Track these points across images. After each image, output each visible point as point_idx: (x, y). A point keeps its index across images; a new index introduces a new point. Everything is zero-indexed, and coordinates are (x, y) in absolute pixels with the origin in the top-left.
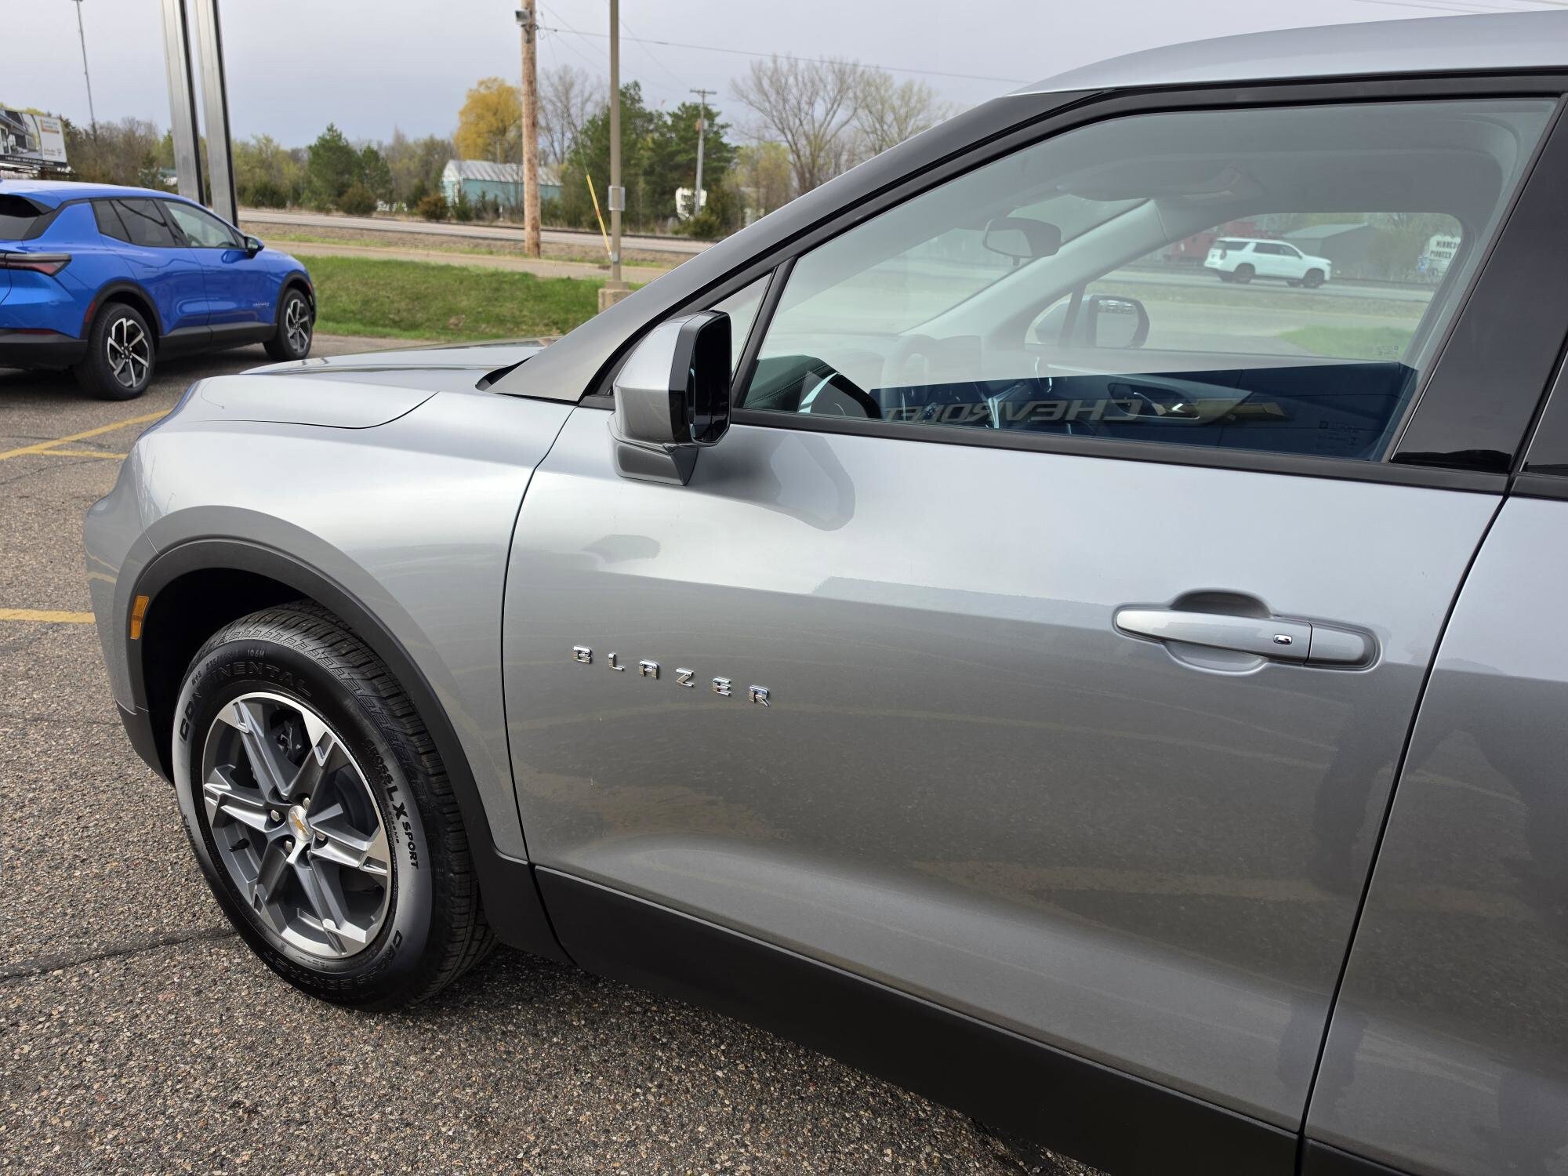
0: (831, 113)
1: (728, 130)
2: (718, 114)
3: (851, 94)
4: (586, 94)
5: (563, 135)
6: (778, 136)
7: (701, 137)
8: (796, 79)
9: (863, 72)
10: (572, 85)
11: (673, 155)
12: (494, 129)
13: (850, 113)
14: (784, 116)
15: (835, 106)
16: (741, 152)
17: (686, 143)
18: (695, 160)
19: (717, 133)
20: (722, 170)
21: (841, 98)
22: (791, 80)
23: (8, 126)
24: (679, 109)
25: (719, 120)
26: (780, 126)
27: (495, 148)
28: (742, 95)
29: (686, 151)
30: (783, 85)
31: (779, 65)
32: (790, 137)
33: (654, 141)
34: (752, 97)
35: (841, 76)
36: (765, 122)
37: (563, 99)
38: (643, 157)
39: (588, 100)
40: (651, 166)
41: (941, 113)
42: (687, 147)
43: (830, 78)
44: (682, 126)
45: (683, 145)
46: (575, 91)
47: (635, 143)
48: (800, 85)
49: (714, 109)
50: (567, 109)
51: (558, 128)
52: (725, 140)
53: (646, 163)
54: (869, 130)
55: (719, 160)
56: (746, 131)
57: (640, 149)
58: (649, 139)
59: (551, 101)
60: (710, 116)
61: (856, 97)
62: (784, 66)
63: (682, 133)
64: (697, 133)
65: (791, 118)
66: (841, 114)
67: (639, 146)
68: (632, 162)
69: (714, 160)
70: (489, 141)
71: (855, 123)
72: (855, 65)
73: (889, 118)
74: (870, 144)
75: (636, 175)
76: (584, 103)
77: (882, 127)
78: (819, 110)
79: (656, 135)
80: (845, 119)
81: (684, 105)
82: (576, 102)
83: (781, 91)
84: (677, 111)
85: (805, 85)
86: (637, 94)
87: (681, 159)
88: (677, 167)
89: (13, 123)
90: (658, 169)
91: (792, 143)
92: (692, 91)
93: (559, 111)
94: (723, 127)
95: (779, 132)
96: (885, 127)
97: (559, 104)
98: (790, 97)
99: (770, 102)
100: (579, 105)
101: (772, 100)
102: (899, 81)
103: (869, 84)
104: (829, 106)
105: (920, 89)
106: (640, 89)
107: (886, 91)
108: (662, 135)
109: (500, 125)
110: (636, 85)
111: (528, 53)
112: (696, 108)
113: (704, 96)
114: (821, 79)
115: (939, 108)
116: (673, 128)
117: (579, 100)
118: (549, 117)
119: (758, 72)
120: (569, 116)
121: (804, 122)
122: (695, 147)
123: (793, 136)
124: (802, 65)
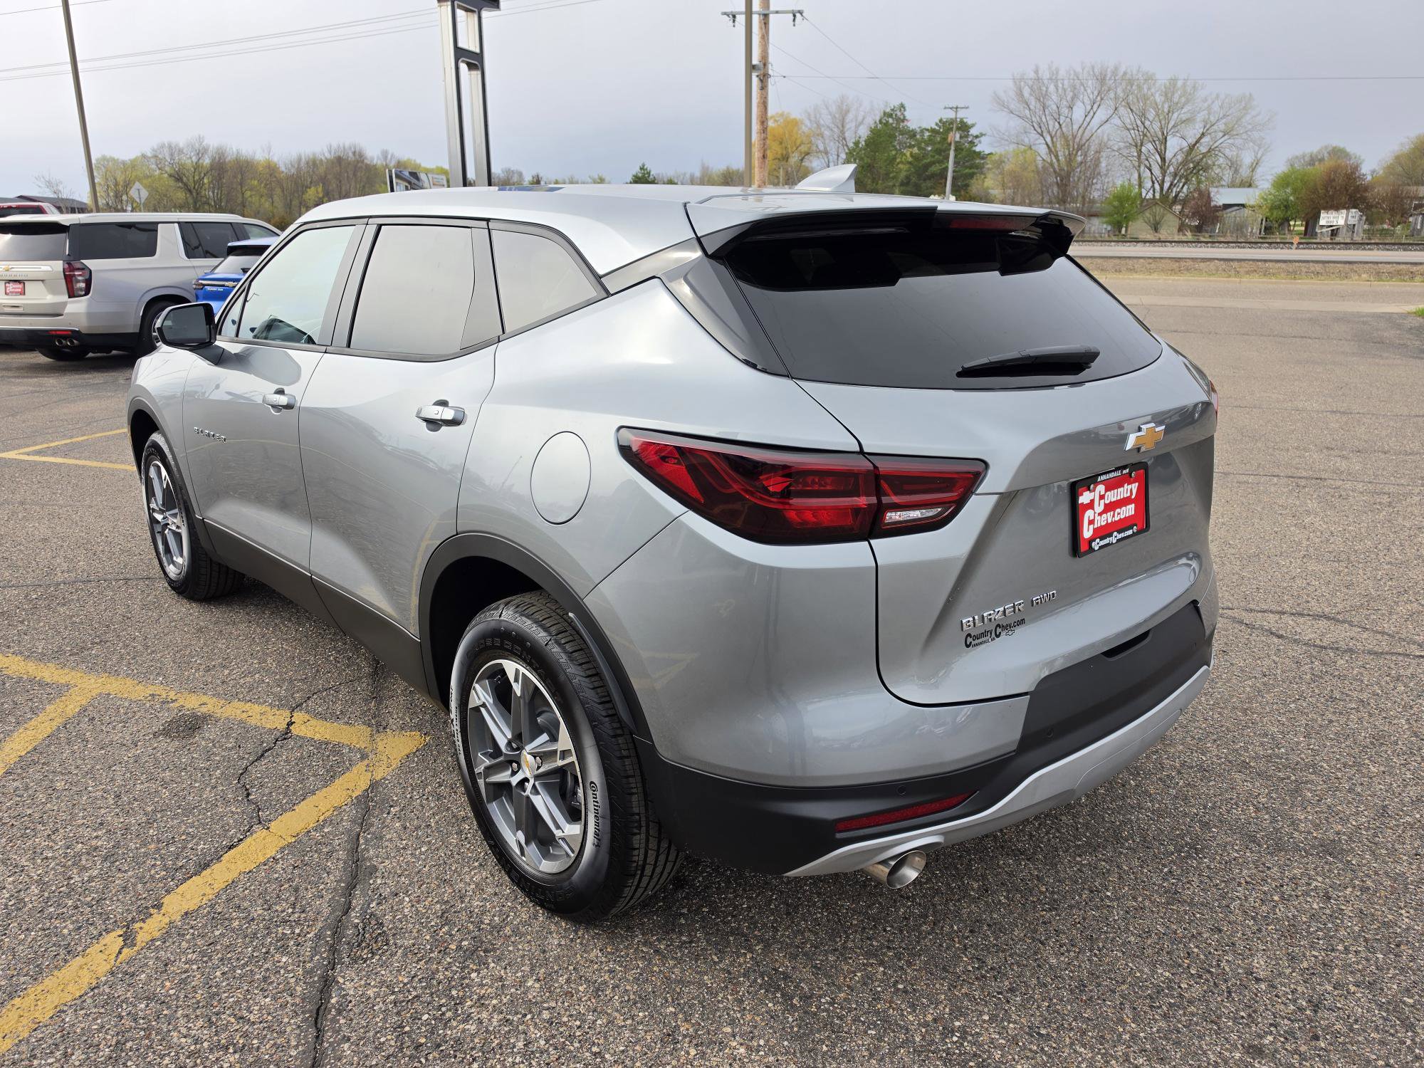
0: (1092, 113)
1: (982, 139)
2: (973, 126)
3: (1112, 95)
4: (860, 118)
5: (838, 156)
6: (1037, 139)
7: (953, 148)
8: (1056, 87)
9: (1125, 73)
10: (848, 111)
11: (927, 166)
12: (779, 156)
13: (1112, 111)
14: (1044, 120)
15: (1095, 107)
16: (994, 158)
17: (940, 154)
18: (946, 169)
19: (972, 143)
20: (971, 176)
21: (1102, 99)
22: (1052, 88)
23: (410, 183)
24: (937, 124)
25: (973, 131)
26: (1039, 131)
27: (779, 173)
28: (1002, 105)
29: (940, 162)
30: (1044, 92)
31: (1040, 75)
32: (1048, 139)
33: (911, 155)
34: (1012, 106)
35: (1102, 80)
36: (1025, 128)
37: (840, 126)
38: (901, 170)
39: (861, 123)
40: (907, 177)
41: (1206, 105)
42: (941, 158)
43: (1091, 84)
44: (939, 139)
45: (937, 157)
46: (850, 116)
47: (894, 158)
48: (1060, 90)
49: (970, 122)
50: (843, 132)
51: (834, 152)
52: (977, 149)
53: (903, 174)
54: (1129, 127)
55: (971, 168)
56: (1006, 138)
57: (898, 163)
58: (908, 154)
59: (828, 127)
60: (964, 127)
61: (1116, 98)
62: (1045, 75)
63: (938, 146)
64: (950, 144)
65: (1051, 123)
66: (1101, 115)
67: (898, 160)
68: (891, 175)
69: (967, 167)
70: (774, 167)
71: (1116, 121)
72: (1116, 68)
73: (1151, 114)
74: (1130, 141)
75: (894, 185)
76: (857, 127)
77: (1143, 123)
78: (1078, 113)
79: (915, 150)
80: (1104, 118)
81: (941, 121)
82: (850, 126)
83: (1042, 98)
84: (934, 126)
85: (1065, 90)
86: (902, 114)
87: (935, 169)
88: (933, 176)
89: (414, 181)
90: (914, 179)
91: (1050, 145)
92: (945, 108)
93: (836, 136)
94: (977, 137)
95: (1038, 136)
96: (1147, 123)
97: (836, 130)
98: (1049, 103)
99: (1030, 109)
100: (853, 128)
101: (1032, 107)
102: (1162, 78)
103: (1131, 83)
104: (1089, 107)
105: (1184, 85)
106: (905, 110)
107: (1149, 89)
108: (920, 148)
109: (784, 152)
110: (902, 106)
111: (761, 97)
112: (952, 122)
113: (956, 112)
114: (1082, 84)
115: (1205, 100)
116: (930, 141)
117: (854, 124)
118: (827, 141)
119: (1019, 82)
120: (844, 139)
121: (1063, 126)
122: (947, 158)
123: (1052, 138)
124: (1062, 73)
